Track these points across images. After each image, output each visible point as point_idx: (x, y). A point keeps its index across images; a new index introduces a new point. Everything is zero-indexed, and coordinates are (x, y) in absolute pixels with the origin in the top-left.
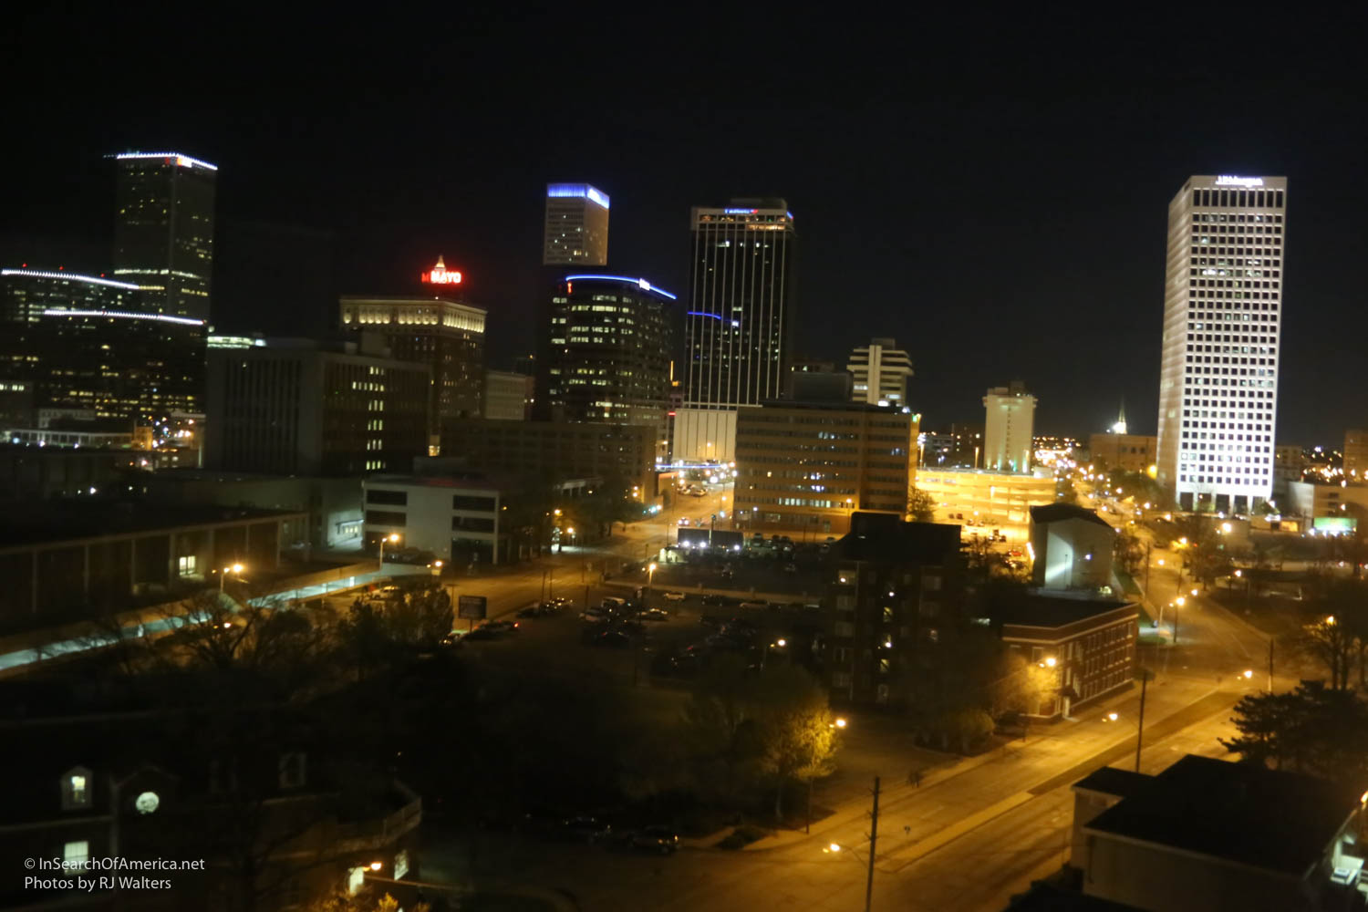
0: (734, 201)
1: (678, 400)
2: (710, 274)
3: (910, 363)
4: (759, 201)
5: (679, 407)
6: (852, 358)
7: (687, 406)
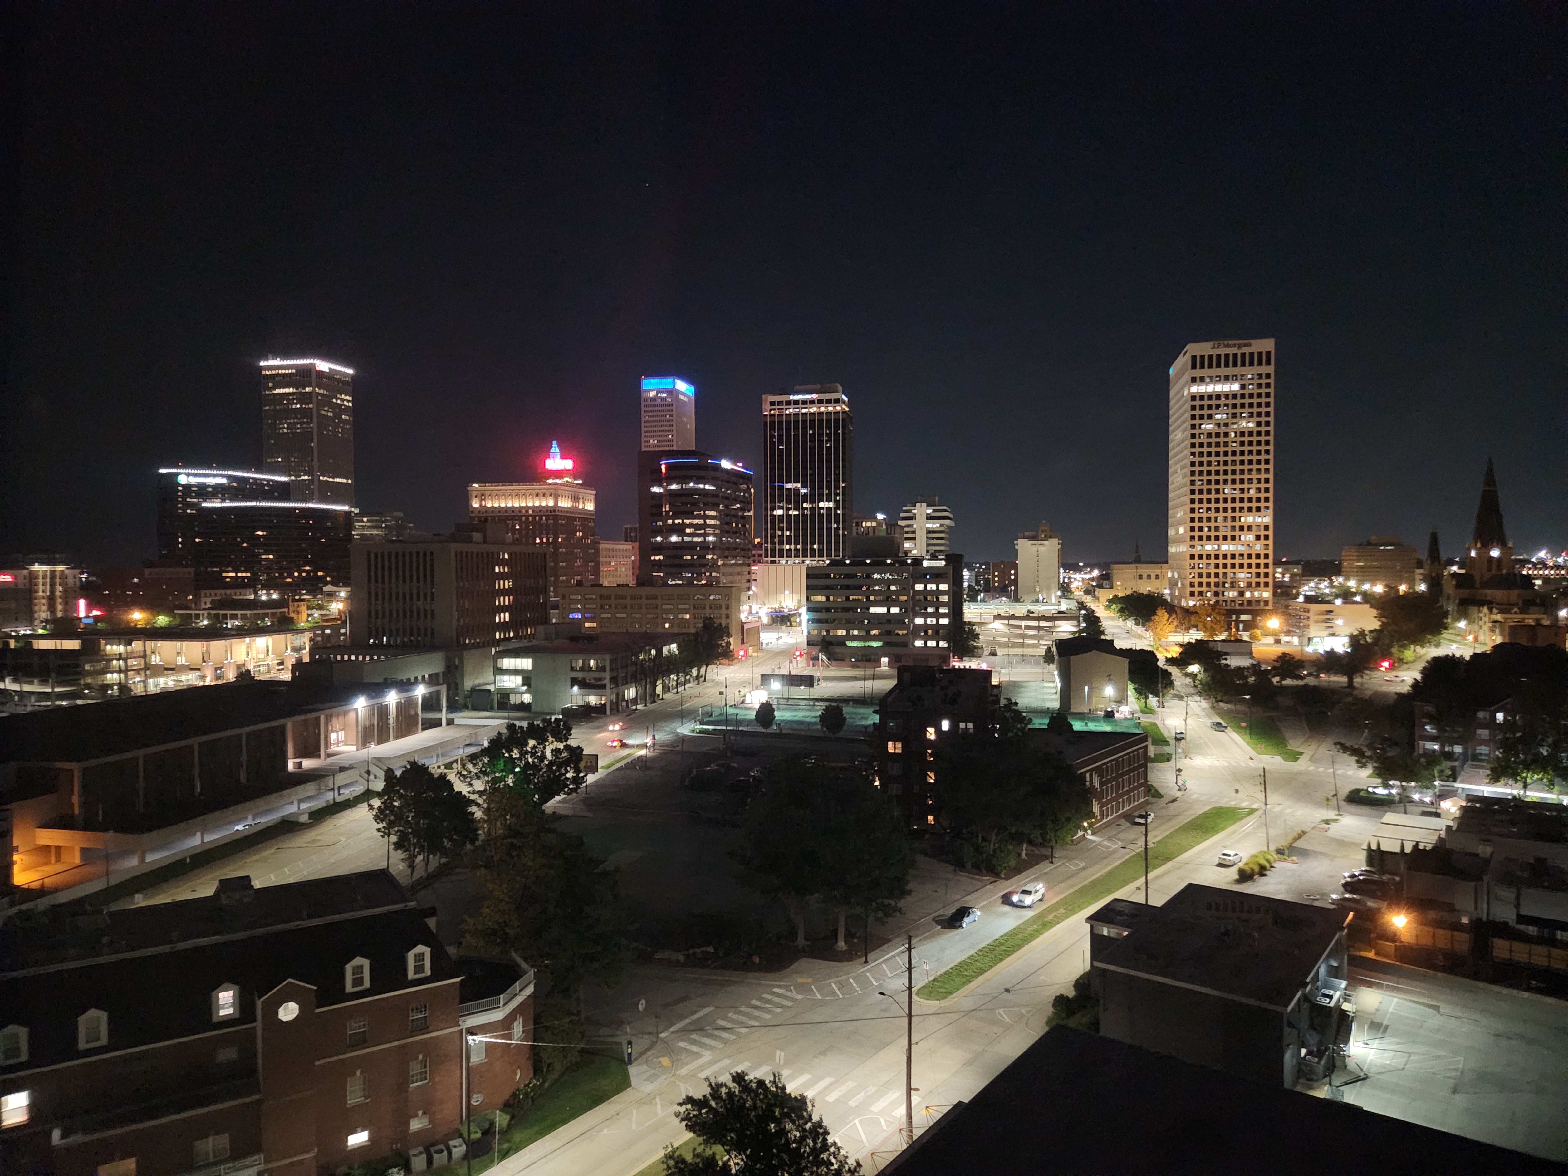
0: (798, 387)
1: (760, 556)
2: (781, 451)
3: (951, 516)
4: (818, 386)
5: (759, 562)
6: (902, 515)
7: (767, 562)
